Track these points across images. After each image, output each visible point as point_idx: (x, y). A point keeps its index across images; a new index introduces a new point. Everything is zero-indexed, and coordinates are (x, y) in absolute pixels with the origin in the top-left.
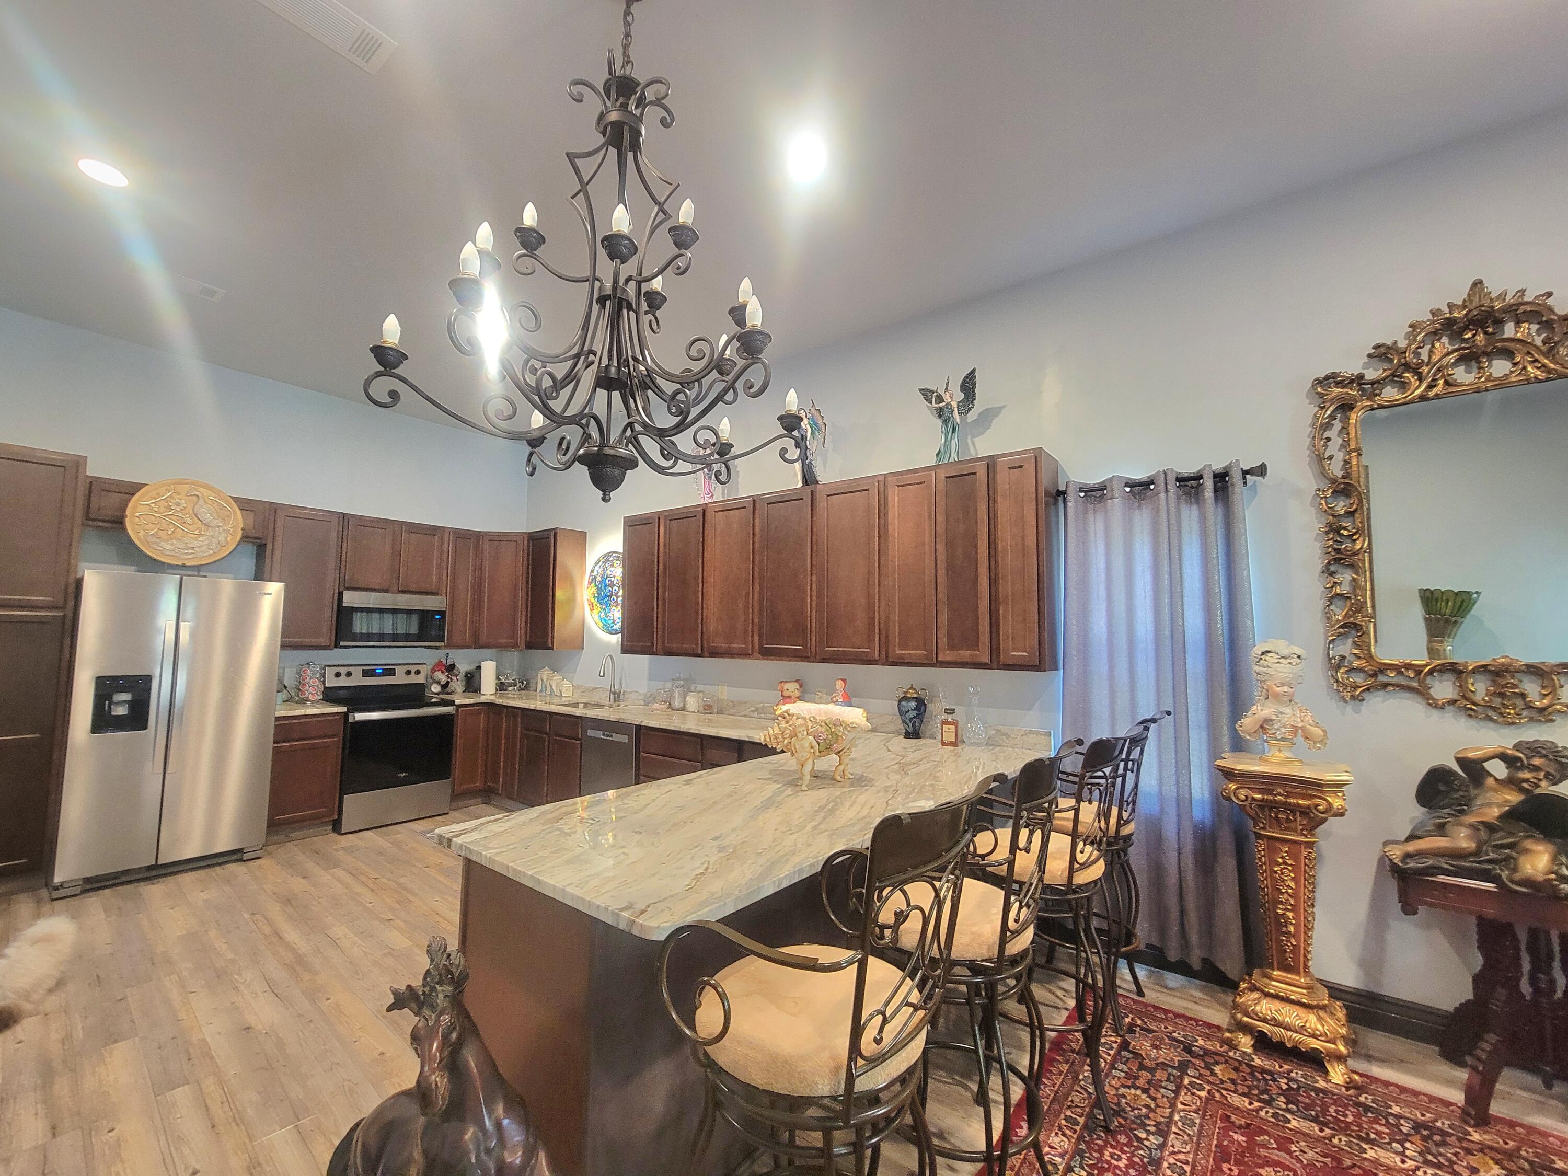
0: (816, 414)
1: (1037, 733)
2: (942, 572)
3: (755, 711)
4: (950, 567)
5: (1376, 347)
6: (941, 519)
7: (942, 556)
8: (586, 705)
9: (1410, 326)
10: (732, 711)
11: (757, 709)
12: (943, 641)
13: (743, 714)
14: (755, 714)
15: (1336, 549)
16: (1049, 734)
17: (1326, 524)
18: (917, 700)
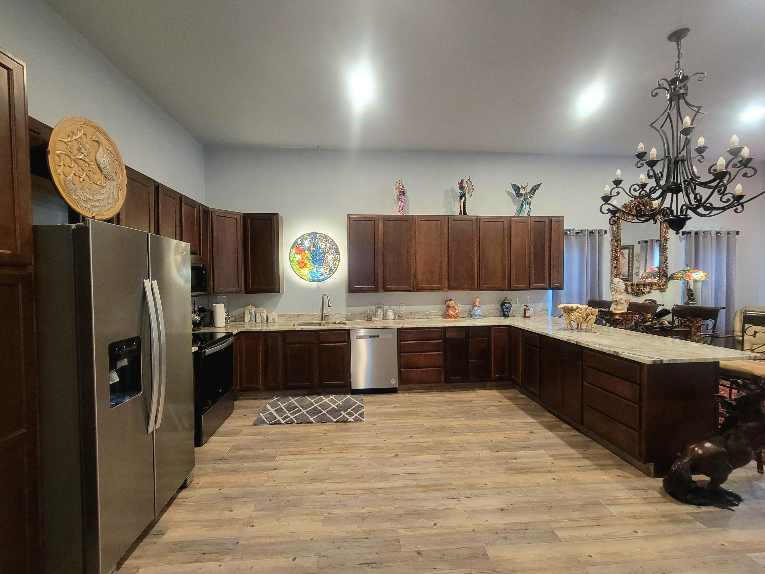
0: (470, 183)
1: (544, 310)
2: (532, 256)
3: (425, 315)
4: (535, 255)
5: (625, 204)
6: (532, 236)
7: (532, 251)
8: (299, 325)
9: (631, 201)
10: (411, 317)
11: (426, 315)
12: (532, 281)
13: (418, 317)
14: (425, 317)
15: (615, 255)
16: (547, 310)
17: (613, 248)
18: (509, 303)
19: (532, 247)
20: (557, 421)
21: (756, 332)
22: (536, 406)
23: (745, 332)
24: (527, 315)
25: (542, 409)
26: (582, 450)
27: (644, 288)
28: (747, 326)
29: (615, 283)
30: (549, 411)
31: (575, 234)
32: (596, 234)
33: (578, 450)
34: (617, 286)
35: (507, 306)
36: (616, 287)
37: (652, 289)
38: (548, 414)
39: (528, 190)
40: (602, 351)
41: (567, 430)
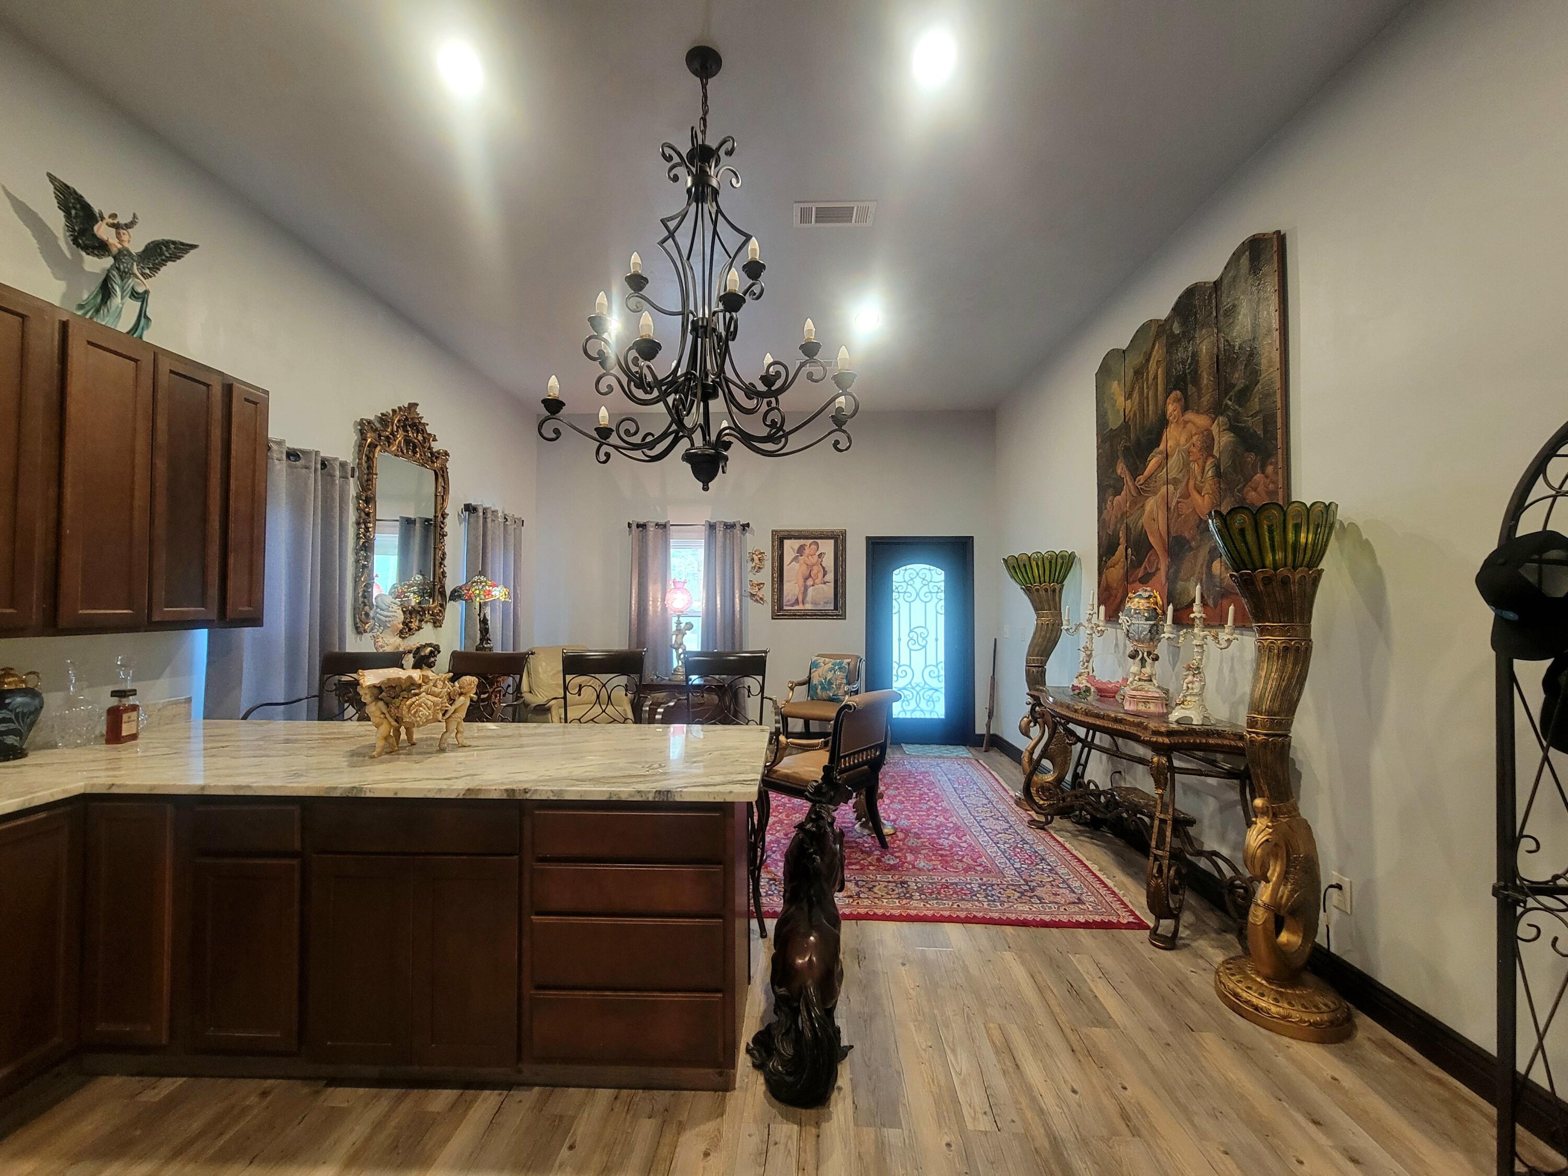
4: (173, 496)
5: (382, 414)
6: (162, 425)
7: (162, 479)
15: (364, 536)
16: (189, 700)
17: (360, 517)
18: (32, 693)
19: (161, 465)
20: (399, 1100)
21: (580, 687)
22: (264, 1094)
23: (567, 688)
24: (126, 730)
25: (303, 1089)
26: (564, 1152)
27: (411, 618)
28: (568, 677)
29: (384, 607)
30: (335, 1081)
31: (284, 457)
32: (334, 469)
33: (561, 1166)
34: (389, 614)
35: (23, 705)
36: (386, 617)
37: (423, 620)
38: (340, 1096)
39: (136, 242)
40: (614, 798)
41: (457, 1111)
